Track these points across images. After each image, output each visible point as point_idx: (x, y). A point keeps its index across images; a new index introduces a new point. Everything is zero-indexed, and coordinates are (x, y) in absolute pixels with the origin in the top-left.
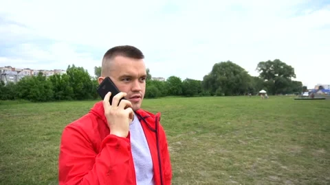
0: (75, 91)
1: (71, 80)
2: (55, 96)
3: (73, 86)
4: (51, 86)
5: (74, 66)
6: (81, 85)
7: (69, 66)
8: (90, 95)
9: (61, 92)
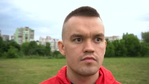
0: (129, 51)
1: (126, 43)
2: (116, 54)
3: (127, 47)
4: (113, 47)
5: (127, 33)
6: (132, 47)
7: (124, 34)
8: (139, 53)
9: (119, 51)
